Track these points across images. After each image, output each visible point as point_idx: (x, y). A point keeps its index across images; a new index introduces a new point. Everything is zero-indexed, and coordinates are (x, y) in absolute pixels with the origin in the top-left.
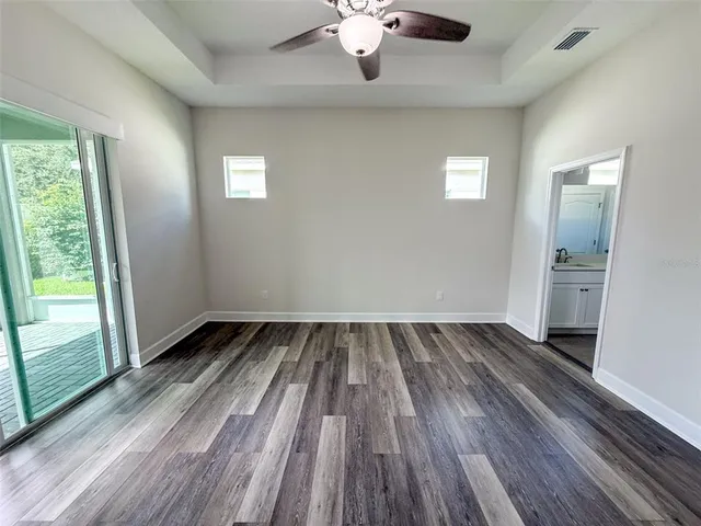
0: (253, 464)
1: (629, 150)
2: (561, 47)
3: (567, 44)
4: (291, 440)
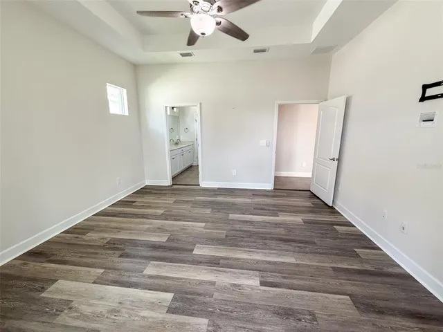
0: (225, 284)
1: (200, 104)
2: (181, 54)
3: (183, 55)
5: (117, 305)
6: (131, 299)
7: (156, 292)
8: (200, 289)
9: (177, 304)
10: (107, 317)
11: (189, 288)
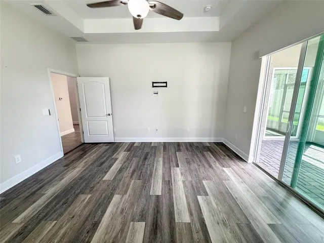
0: (183, 177)
4: (173, 184)
5: (220, 224)
6: (212, 218)
7: (201, 206)
8: (189, 186)
9: (202, 193)
10: (230, 225)
11: (191, 190)
